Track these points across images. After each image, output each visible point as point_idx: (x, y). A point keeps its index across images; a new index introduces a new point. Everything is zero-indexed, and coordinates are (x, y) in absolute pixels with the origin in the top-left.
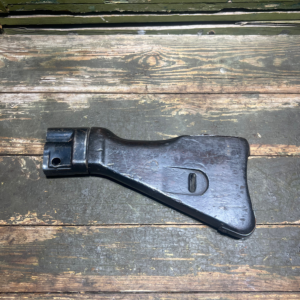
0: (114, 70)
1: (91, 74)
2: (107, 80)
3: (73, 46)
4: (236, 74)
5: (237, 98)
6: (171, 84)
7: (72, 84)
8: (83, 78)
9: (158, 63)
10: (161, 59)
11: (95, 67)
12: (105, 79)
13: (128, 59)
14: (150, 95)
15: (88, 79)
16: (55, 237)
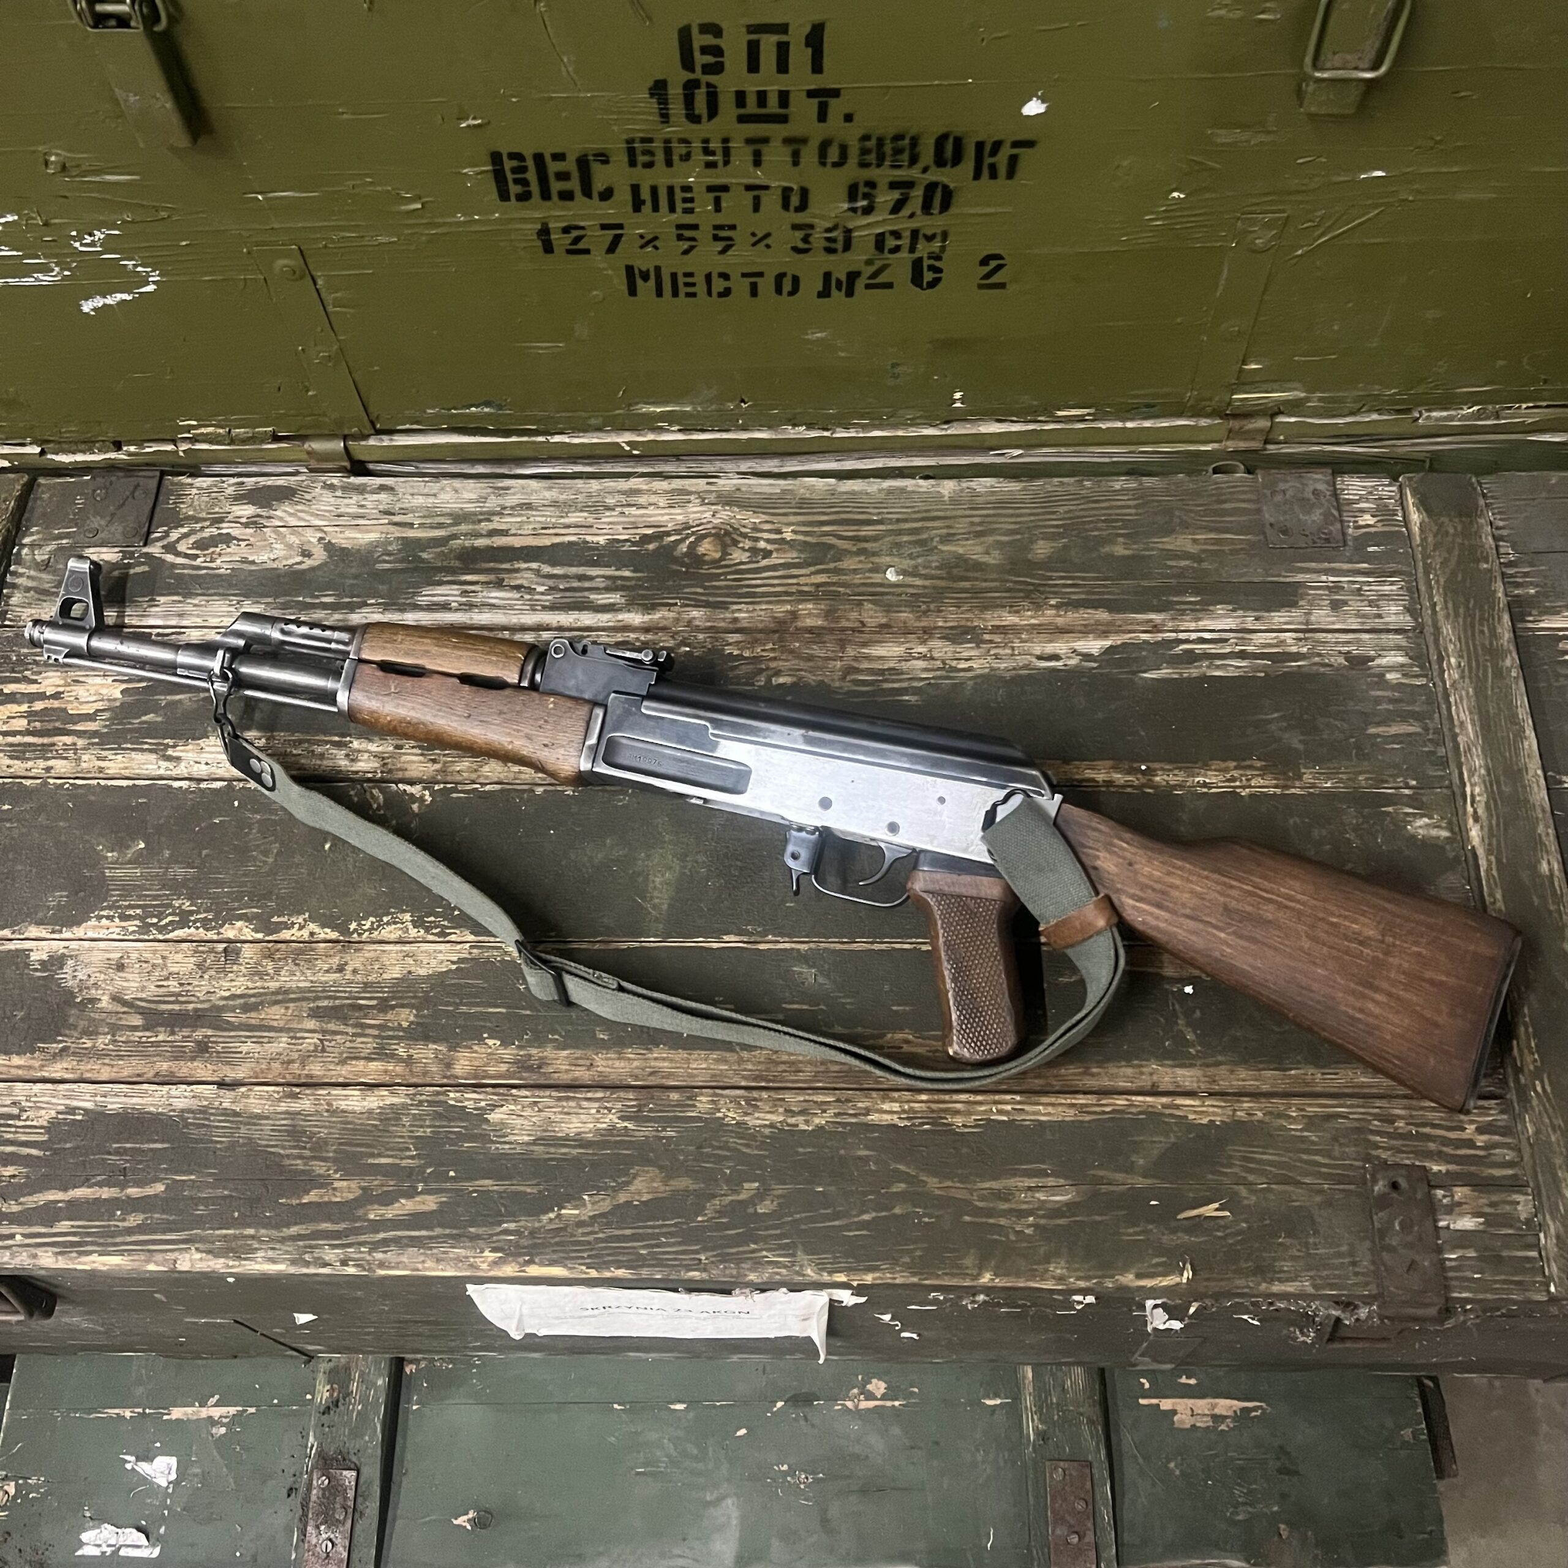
0: (610, 572)
1: (551, 582)
2: (592, 597)
3: (504, 508)
4: (927, 583)
5: (924, 642)
6: (757, 607)
7: (504, 607)
8: (531, 590)
9: (725, 554)
10: (735, 543)
11: (562, 564)
12: (586, 594)
13: (650, 543)
14: (701, 636)
15: (542, 594)
16: (454, 967)
